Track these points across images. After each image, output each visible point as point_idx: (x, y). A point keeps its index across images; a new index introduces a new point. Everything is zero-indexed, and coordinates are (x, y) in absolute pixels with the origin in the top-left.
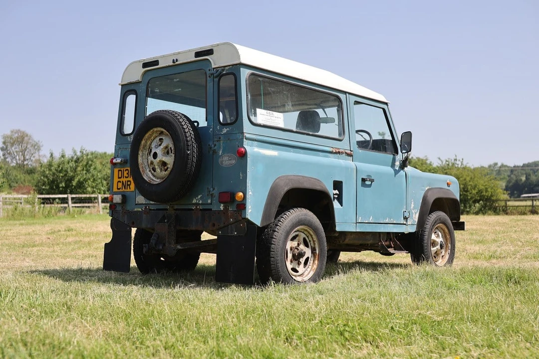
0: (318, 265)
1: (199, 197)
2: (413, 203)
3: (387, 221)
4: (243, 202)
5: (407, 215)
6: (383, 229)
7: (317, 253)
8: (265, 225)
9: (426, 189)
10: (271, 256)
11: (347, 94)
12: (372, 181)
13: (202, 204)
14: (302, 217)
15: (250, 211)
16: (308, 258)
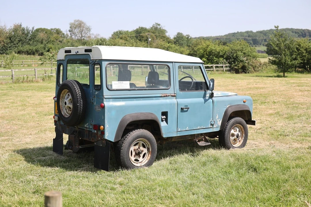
0: (151, 157)
1: (87, 124)
2: (217, 116)
3: (199, 128)
4: (103, 131)
5: (213, 123)
6: (195, 132)
7: (150, 150)
8: (116, 141)
9: (228, 106)
10: (121, 155)
11: (174, 63)
12: (188, 108)
13: (88, 128)
14: (139, 134)
15: (107, 135)
16: (145, 153)
